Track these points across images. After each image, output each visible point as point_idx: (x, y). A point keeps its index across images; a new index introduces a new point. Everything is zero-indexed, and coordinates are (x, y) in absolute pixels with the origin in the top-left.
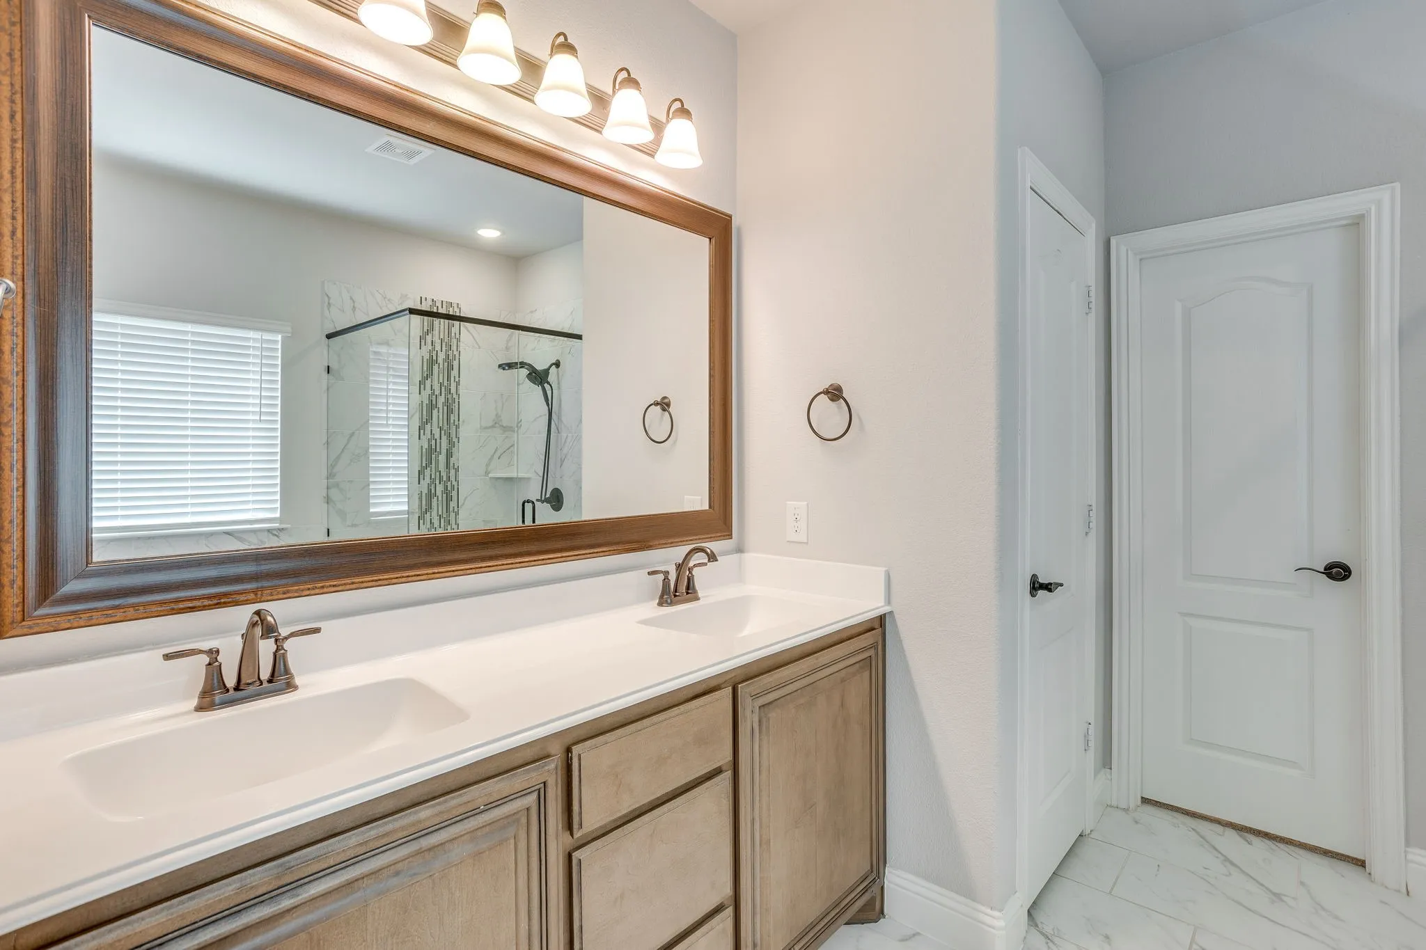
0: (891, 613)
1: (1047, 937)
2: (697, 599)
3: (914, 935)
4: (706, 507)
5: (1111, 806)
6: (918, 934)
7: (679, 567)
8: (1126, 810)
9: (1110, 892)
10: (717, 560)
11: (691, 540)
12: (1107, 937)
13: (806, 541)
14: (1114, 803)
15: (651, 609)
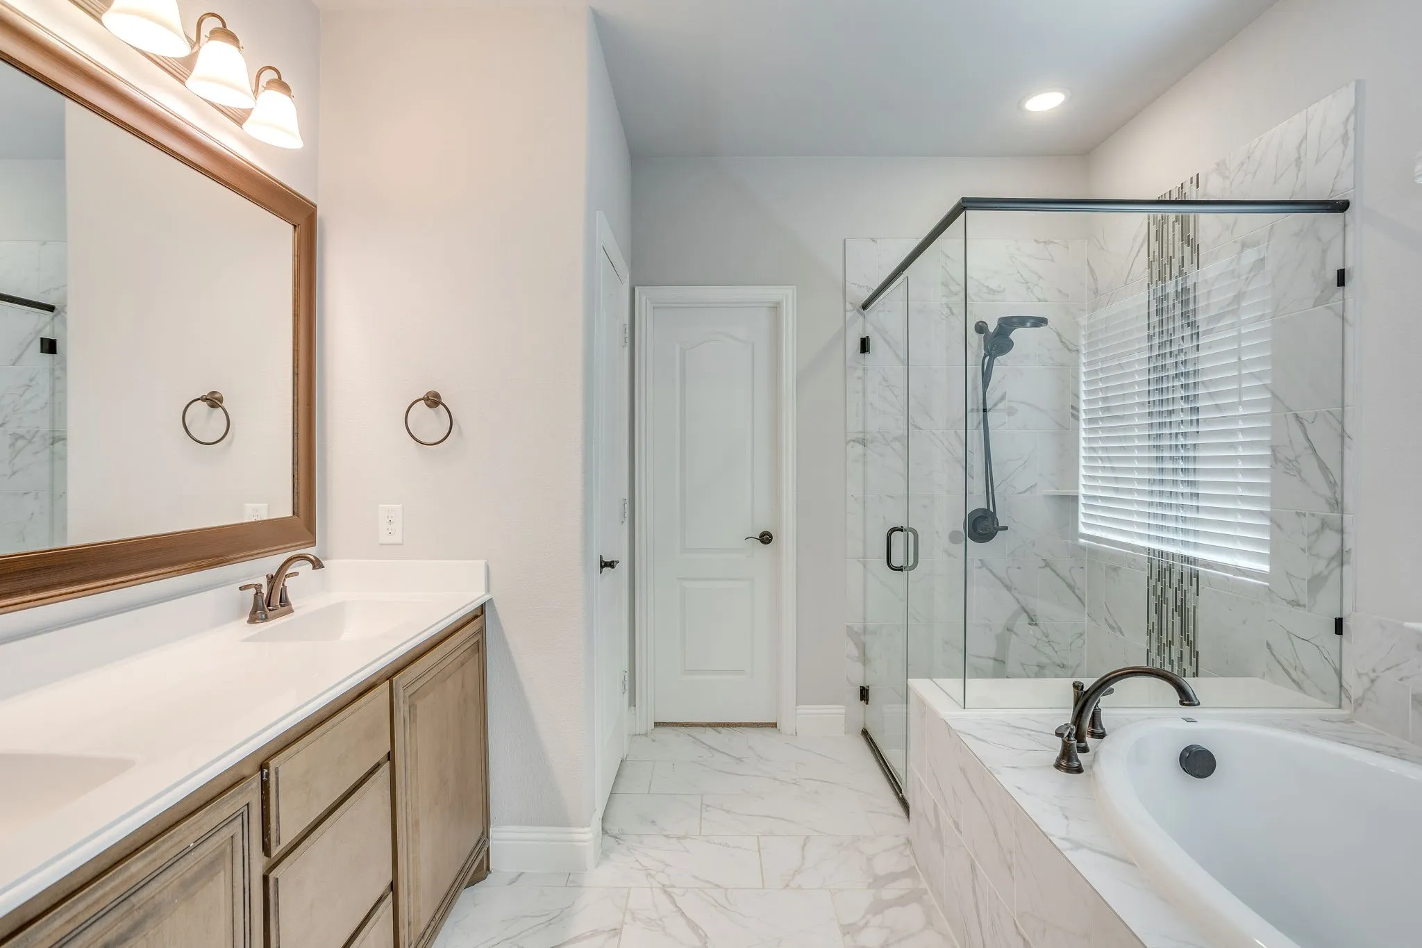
0: (491, 600)
1: (616, 838)
2: (291, 611)
3: (519, 876)
4: (290, 514)
5: (636, 735)
6: (522, 873)
7: (272, 580)
8: (646, 735)
9: (649, 793)
10: (323, 567)
11: (277, 550)
12: (653, 822)
13: (400, 542)
14: (638, 733)
15: (241, 627)
